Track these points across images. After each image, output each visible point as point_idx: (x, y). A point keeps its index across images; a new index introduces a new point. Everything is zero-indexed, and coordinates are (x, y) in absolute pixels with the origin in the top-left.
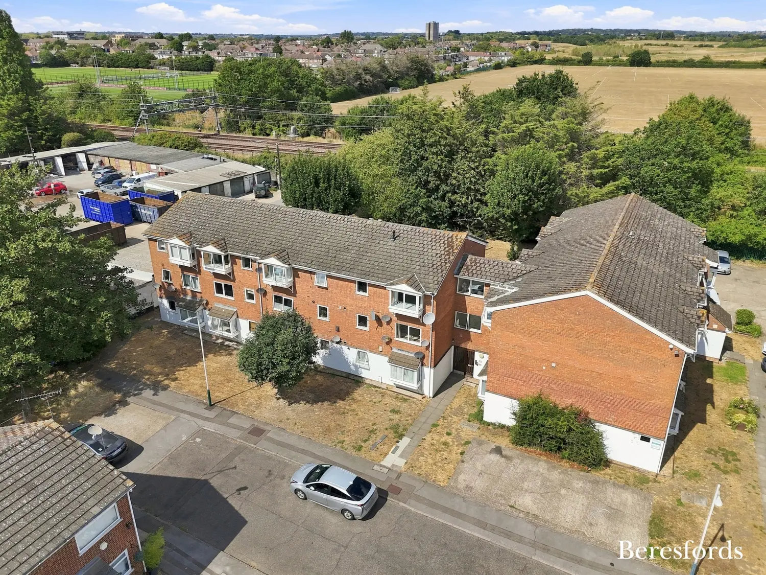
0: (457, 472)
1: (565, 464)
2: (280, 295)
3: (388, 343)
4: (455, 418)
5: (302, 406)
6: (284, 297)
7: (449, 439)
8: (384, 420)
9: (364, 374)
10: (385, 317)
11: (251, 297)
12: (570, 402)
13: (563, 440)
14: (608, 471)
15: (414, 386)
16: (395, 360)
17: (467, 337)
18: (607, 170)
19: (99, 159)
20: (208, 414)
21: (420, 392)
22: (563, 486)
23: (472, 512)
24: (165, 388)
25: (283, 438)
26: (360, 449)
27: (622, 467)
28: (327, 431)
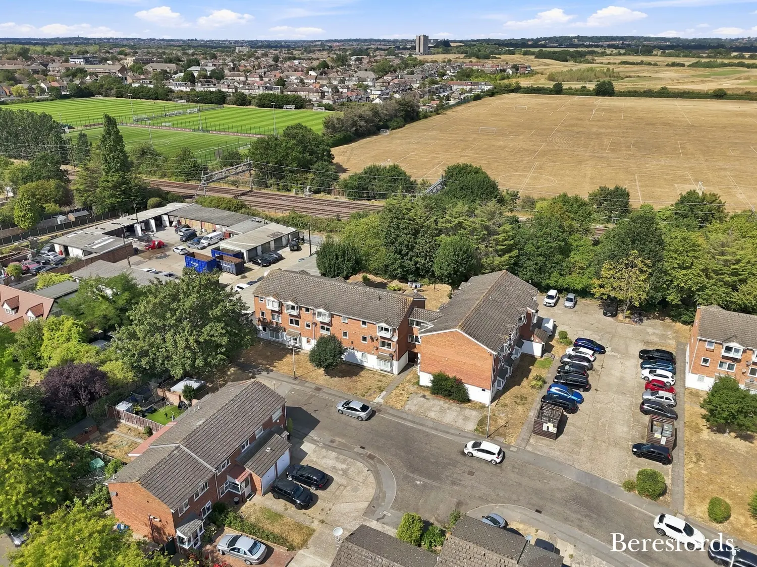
0: (405, 404)
1: (451, 401)
2: (323, 325)
3: (377, 349)
4: (407, 384)
5: (337, 379)
6: (326, 326)
7: (403, 392)
8: (374, 384)
9: (365, 364)
10: (375, 337)
11: (308, 326)
12: (454, 375)
13: (450, 391)
14: (469, 404)
15: (389, 369)
16: (380, 358)
17: (415, 347)
18: (504, 247)
19: (178, 219)
20: (294, 382)
21: (391, 372)
22: (448, 409)
23: (410, 418)
24: (272, 371)
25: (331, 392)
26: (364, 396)
27: (476, 403)
28: (350, 389)
